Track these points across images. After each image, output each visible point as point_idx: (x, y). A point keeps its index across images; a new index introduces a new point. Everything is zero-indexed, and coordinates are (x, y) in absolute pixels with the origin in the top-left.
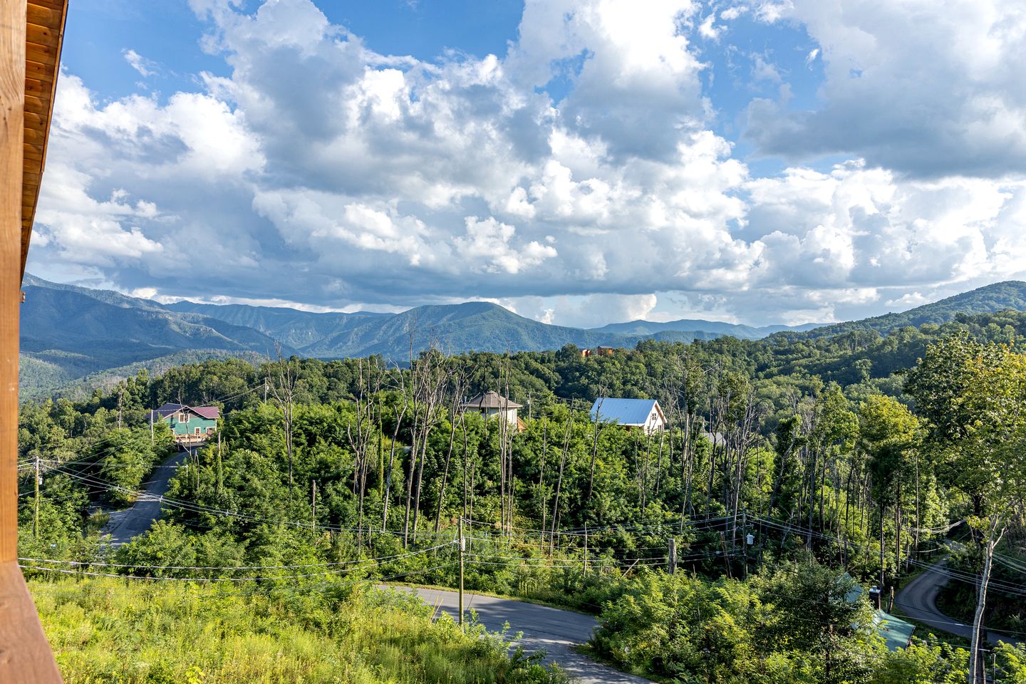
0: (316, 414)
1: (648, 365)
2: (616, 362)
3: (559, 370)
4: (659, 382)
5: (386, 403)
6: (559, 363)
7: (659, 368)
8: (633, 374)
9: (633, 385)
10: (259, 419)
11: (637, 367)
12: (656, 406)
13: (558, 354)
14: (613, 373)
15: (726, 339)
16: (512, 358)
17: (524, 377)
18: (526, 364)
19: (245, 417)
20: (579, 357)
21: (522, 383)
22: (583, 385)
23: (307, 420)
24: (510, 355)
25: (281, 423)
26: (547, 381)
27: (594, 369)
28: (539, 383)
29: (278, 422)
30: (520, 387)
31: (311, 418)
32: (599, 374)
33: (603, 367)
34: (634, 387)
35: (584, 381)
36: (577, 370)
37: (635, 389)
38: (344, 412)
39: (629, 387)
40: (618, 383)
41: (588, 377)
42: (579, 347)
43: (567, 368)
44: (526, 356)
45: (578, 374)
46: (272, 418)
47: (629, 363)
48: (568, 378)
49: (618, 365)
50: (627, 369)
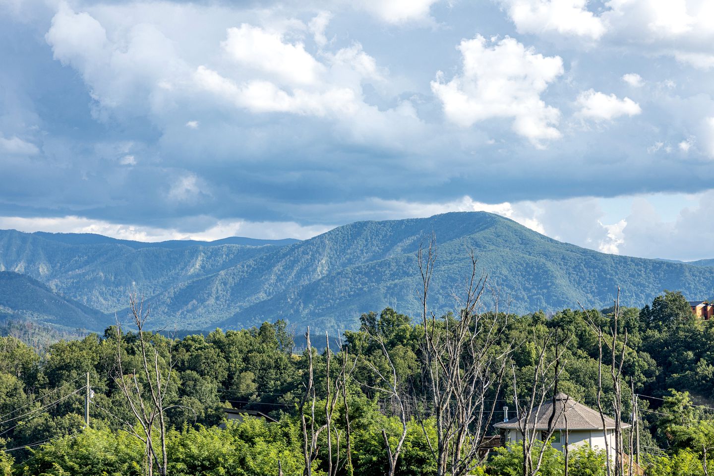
0: (200, 447)
3: (651, 348)
5: (341, 423)
6: (649, 332)
10: (85, 460)
13: (645, 314)
16: (551, 324)
17: (578, 364)
18: (581, 336)
19: (54, 454)
20: (690, 319)
21: (574, 374)
22: (705, 377)
23: (183, 461)
24: (546, 317)
25: (130, 467)
26: (628, 370)
28: (607, 373)
29: (126, 466)
30: (570, 384)
31: (192, 457)
36: (689, 347)
38: (261, 444)
42: (688, 298)
43: (666, 343)
44: (579, 319)
45: (690, 354)
46: (111, 457)
48: (670, 363)
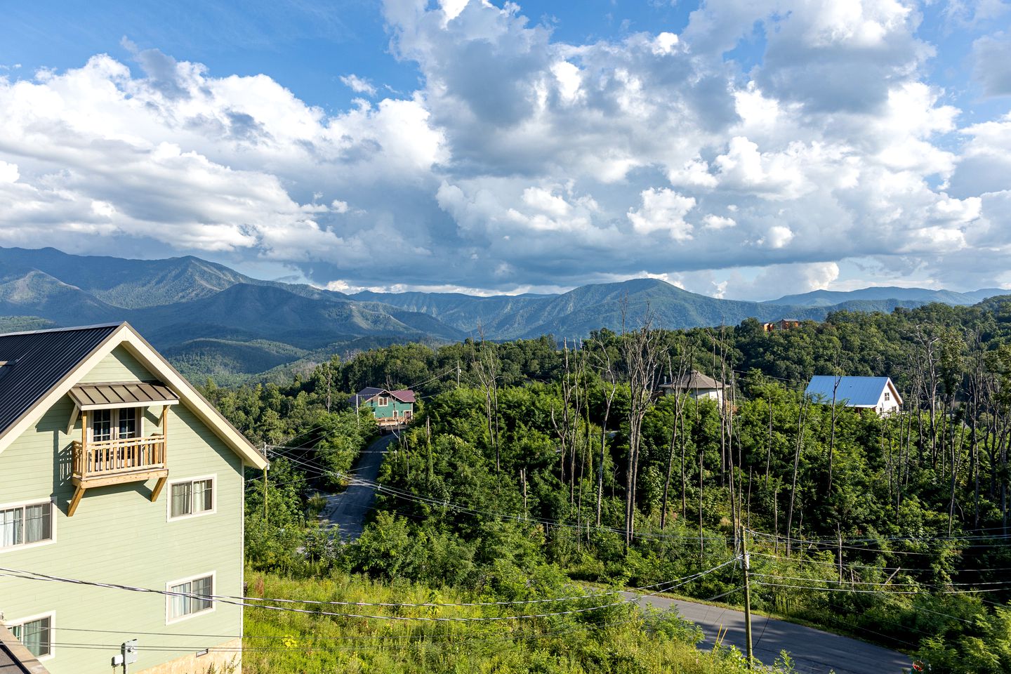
0: (513, 397)
1: (842, 338)
2: (805, 336)
3: (740, 346)
4: (857, 357)
5: (582, 385)
6: (739, 338)
7: (856, 341)
8: (825, 348)
9: (826, 360)
10: (458, 402)
11: (830, 341)
12: (889, 385)
13: (737, 329)
14: (803, 348)
15: (935, 307)
16: (687, 335)
17: (702, 355)
18: (703, 341)
19: (443, 400)
20: (761, 331)
21: (700, 360)
22: (769, 361)
23: (505, 403)
24: (685, 331)
25: (480, 406)
26: (728, 358)
27: (779, 344)
28: (717, 360)
29: (477, 406)
30: (698, 365)
31: (509, 401)
32: (786, 350)
33: (789, 342)
34: (828, 363)
35: (769, 357)
36: (760, 346)
37: (829, 364)
38: (542, 395)
39: (822, 362)
40: (808, 359)
41: (773, 353)
42: (760, 321)
43: (748, 344)
44: (702, 332)
45: (761, 350)
46: (471, 402)
47: (820, 336)
48: (751, 354)
49: (808, 339)
50: (819, 344)
